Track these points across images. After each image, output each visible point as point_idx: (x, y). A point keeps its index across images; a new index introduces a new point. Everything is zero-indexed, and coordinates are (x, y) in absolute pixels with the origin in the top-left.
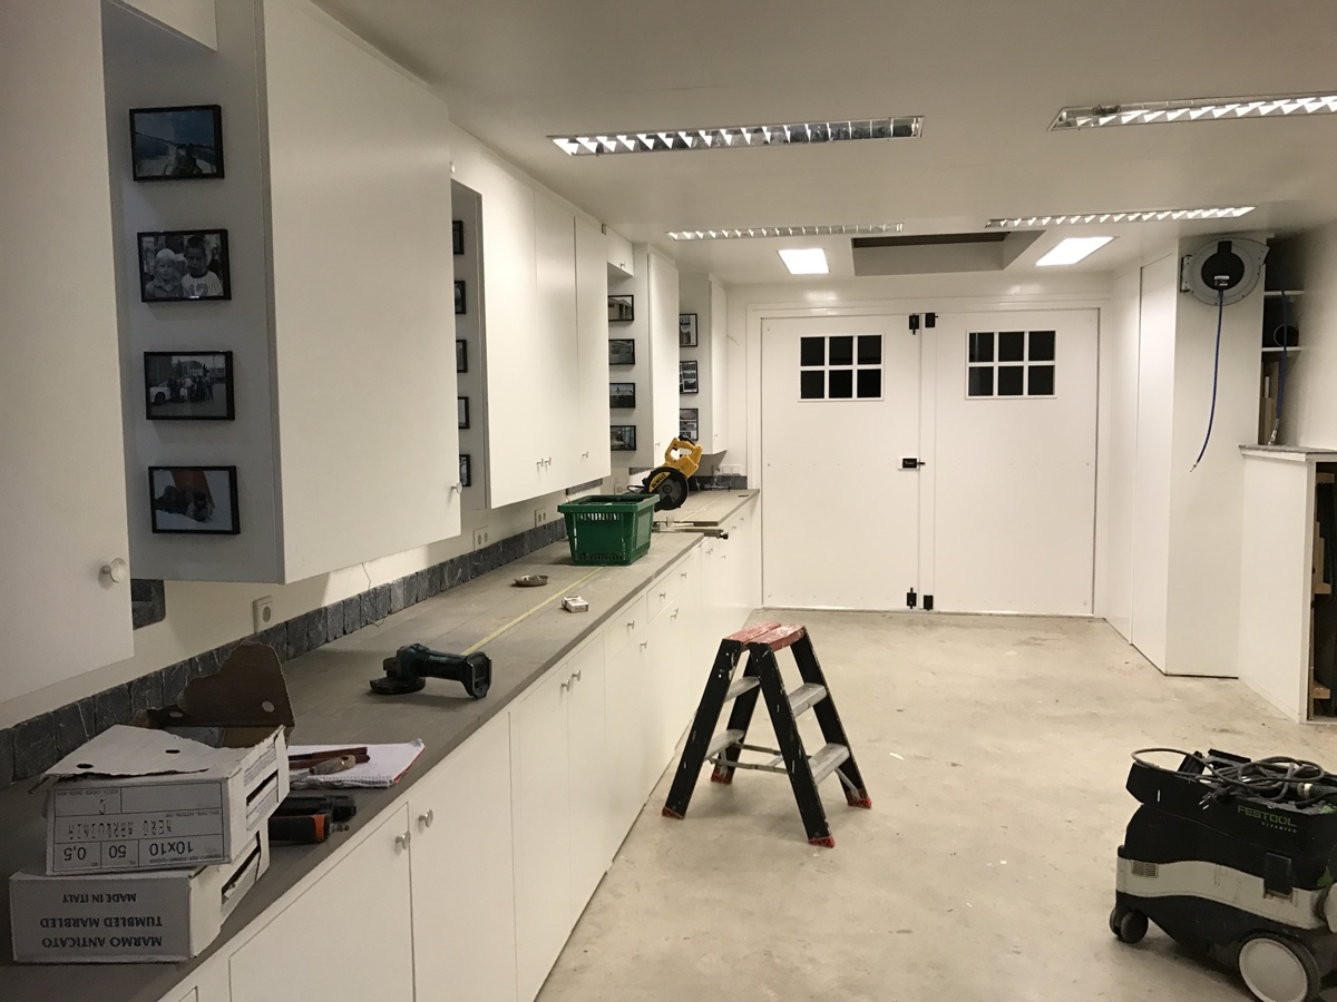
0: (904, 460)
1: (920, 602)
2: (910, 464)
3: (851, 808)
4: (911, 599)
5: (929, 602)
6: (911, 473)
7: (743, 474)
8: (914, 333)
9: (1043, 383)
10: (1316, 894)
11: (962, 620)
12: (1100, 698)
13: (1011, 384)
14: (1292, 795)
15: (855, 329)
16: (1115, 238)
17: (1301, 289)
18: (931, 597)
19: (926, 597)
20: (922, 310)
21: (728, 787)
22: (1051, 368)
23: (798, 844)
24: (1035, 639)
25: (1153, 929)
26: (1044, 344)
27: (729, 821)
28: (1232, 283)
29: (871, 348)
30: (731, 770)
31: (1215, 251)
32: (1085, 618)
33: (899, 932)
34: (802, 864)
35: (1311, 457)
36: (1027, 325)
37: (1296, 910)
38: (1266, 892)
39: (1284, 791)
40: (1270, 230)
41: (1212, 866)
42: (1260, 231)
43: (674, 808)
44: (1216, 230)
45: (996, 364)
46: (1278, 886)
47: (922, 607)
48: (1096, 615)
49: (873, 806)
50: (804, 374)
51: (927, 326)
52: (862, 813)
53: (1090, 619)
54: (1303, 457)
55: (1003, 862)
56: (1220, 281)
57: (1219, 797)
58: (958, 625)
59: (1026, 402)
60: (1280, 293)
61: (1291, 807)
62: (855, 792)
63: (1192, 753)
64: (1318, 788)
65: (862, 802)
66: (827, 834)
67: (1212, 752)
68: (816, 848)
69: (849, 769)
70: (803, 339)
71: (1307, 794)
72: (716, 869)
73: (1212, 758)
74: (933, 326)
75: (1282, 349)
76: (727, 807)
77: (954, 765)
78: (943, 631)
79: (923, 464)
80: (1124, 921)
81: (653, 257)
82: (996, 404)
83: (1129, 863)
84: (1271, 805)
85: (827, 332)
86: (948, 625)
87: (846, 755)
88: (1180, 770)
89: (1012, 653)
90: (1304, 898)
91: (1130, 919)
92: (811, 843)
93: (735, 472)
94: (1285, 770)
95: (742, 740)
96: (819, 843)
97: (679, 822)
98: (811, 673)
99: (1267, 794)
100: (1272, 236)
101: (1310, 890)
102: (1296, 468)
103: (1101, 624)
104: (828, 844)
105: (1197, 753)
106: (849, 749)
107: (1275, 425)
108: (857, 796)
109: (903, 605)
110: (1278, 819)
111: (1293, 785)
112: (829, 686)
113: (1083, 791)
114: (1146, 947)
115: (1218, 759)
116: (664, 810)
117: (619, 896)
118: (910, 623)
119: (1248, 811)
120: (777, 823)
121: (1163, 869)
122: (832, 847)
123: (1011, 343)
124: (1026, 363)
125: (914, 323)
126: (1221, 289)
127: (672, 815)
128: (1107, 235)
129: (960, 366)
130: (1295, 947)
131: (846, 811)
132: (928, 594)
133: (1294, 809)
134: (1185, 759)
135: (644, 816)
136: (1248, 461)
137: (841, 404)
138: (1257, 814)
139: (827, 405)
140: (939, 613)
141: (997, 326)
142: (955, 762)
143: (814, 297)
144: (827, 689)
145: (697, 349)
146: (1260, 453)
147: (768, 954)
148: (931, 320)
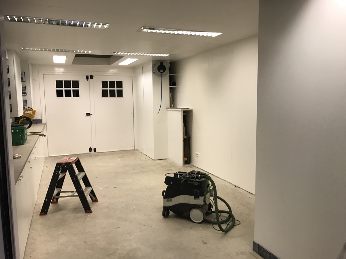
0: (87, 113)
1: (93, 150)
2: (88, 114)
3: (93, 202)
4: (90, 150)
5: (95, 150)
6: (89, 117)
7: (40, 119)
8: (87, 80)
9: (120, 94)
10: (204, 197)
11: (103, 154)
12: (142, 167)
13: (112, 94)
14: (197, 178)
15: (71, 78)
16: (139, 59)
17: (176, 74)
18: (96, 149)
19: (94, 149)
20: (89, 74)
21: (57, 204)
22: (122, 90)
23: (83, 214)
24: (124, 156)
25: (171, 213)
26: (120, 84)
27: (61, 212)
28: (164, 71)
29: (76, 84)
30: (57, 199)
31: (160, 64)
32: (133, 150)
33: (116, 228)
34: (86, 219)
35: (182, 109)
36: (116, 79)
37: (200, 201)
38: (194, 199)
39: (196, 177)
40: (170, 60)
41: (183, 196)
42: (168, 60)
43: (44, 212)
44: (160, 59)
45: (109, 89)
46: (196, 197)
47: (93, 151)
48: (136, 149)
49: (99, 201)
50: (57, 90)
51: (91, 79)
52: (96, 203)
53: (134, 150)
54: (180, 110)
55: (134, 207)
56: (161, 71)
57: (185, 180)
58: (103, 155)
59: (116, 99)
60: (172, 74)
61: (197, 180)
62: (94, 198)
63: (175, 173)
64: (201, 175)
65: (96, 201)
66: (90, 210)
67: (179, 172)
68: (88, 214)
69: (92, 192)
70: (56, 81)
71: (200, 177)
72: (62, 225)
73: (179, 173)
74: (92, 79)
75: (173, 87)
76: (59, 209)
77: (115, 188)
78: (100, 157)
79: (92, 114)
80: (165, 213)
81: (14, 55)
82: (109, 99)
83: (166, 199)
84: (194, 180)
85: (63, 79)
86: (101, 155)
87: (91, 189)
88: (174, 176)
89: (119, 160)
90: (202, 198)
91: (166, 212)
92: (86, 213)
93: (38, 118)
94: (194, 173)
95: (61, 190)
96: (88, 213)
97: (46, 216)
98: (81, 169)
99: (193, 178)
100: (170, 62)
101: (202, 196)
102: (179, 112)
103: (137, 151)
104: (91, 212)
105: (176, 173)
106: (92, 187)
107: (173, 103)
108: (95, 199)
109: (88, 151)
110: (196, 183)
111: (197, 176)
112: (85, 172)
113: (146, 188)
114: (170, 217)
115: (180, 173)
116: (40, 214)
117: (35, 239)
118: (91, 156)
119: (190, 182)
120: (75, 210)
121: (173, 199)
122: (92, 213)
123: (112, 84)
124: (116, 89)
125: (87, 78)
126: (162, 73)
127: (43, 215)
128: (138, 58)
129: (100, 89)
130: (200, 209)
131: (92, 203)
132: (95, 148)
133: (198, 180)
134: (174, 174)
135: (34, 217)
136: (168, 111)
137: (68, 99)
138: (192, 183)
139: (64, 99)
140: (98, 153)
141: (108, 79)
142: (115, 187)
143: (57, 69)
144: (85, 173)
145: (25, 82)
146: (171, 109)
147: (85, 242)
148: (92, 77)
